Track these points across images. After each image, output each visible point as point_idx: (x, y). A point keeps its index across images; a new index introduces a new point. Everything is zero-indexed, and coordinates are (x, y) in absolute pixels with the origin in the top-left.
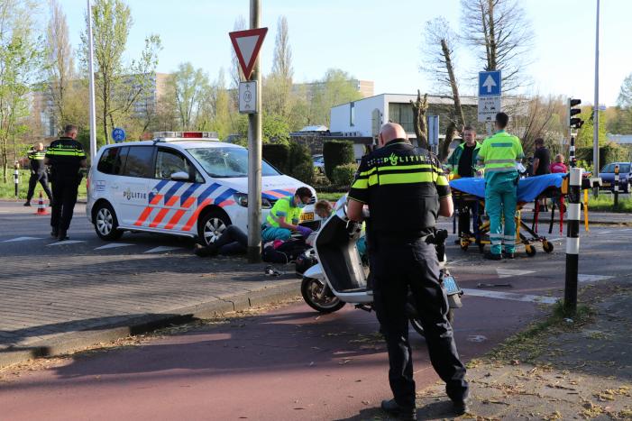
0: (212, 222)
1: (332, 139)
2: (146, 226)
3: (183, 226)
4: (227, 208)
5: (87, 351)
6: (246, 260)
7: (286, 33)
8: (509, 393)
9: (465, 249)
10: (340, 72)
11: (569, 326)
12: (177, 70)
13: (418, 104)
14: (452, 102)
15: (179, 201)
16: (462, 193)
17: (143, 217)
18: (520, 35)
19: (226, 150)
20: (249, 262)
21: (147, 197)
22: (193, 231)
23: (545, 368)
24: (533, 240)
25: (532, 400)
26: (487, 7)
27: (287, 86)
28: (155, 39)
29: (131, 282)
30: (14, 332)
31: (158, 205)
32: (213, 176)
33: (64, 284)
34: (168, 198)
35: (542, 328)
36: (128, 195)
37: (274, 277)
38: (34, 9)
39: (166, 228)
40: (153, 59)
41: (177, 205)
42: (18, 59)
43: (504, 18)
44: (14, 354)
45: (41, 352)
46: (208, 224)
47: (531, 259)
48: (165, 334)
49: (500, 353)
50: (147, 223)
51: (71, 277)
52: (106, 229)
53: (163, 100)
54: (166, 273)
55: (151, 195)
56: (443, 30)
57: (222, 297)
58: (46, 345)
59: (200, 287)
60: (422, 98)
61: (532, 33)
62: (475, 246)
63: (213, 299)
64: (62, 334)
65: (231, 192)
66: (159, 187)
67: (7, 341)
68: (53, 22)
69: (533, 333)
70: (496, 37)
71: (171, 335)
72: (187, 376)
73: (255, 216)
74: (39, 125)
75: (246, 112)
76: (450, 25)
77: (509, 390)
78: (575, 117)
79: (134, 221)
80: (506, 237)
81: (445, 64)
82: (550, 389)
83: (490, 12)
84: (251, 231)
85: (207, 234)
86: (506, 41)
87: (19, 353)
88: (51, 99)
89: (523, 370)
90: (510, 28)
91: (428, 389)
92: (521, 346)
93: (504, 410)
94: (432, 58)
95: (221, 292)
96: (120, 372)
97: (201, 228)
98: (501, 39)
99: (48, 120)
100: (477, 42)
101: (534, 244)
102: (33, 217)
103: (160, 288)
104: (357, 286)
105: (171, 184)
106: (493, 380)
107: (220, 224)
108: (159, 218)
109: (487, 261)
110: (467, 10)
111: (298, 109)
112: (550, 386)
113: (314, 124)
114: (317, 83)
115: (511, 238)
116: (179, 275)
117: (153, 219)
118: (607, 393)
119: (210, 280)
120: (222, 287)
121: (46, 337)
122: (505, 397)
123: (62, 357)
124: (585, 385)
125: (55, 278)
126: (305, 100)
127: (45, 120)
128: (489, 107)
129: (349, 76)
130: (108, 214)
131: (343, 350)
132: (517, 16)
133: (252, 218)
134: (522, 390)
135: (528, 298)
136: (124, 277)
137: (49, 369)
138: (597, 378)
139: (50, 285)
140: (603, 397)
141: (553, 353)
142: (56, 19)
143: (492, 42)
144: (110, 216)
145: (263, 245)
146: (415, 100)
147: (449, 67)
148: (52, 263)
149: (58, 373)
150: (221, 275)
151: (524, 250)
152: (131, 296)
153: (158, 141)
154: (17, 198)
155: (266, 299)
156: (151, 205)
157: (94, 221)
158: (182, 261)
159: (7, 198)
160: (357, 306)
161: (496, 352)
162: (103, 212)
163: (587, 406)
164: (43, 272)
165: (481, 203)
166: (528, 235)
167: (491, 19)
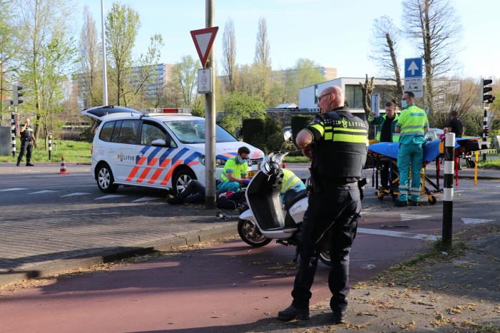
0: (183, 178)
1: (298, 114)
2: (134, 182)
3: (160, 181)
4: (193, 167)
5: (68, 275)
6: (204, 207)
7: (265, 31)
8: (380, 307)
9: (381, 198)
10: (308, 61)
11: (443, 258)
12: (180, 61)
13: (365, 86)
14: (395, 83)
15: (158, 162)
16: (379, 154)
17: (132, 175)
18: (450, 29)
19: (195, 122)
20: (206, 209)
21: (135, 159)
22: (169, 185)
23: (414, 289)
24: (435, 192)
25: (396, 313)
26: (424, 7)
27: (266, 73)
28: (158, 38)
29: (112, 224)
30: (15, 260)
31: (143, 166)
32: (184, 142)
33: (63, 225)
34: (150, 159)
35: (421, 259)
36: (121, 158)
37: (223, 220)
38: (68, 17)
39: (149, 182)
40: (157, 53)
41: (157, 165)
42: (55, 55)
43: (437, 16)
44: (12, 276)
45: (33, 275)
46: (180, 179)
47: (432, 206)
48: (129, 262)
49: (382, 278)
50: (135, 179)
51: (69, 220)
52: (105, 184)
53: (170, 85)
54: (141, 216)
55: (138, 158)
56: (388, 25)
57: (178, 234)
58: (37, 269)
59: (163, 227)
60: (370, 80)
61: (460, 27)
62: (389, 196)
63: (171, 236)
64: (50, 261)
65: (197, 154)
66: (143, 152)
67: (9, 266)
68: (86, 26)
69: (414, 262)
70: (431, 31)
71: (135, 263)
72: (138, 292)
73: (210, 173)
74: (76, 106)
75: (204, 92)
76: (393, 22)
77: (381, 305)
78: (487, 94)
79: (127, 178)
80: (413, 189)
81: (389, 54)
82: (413, 305)
83: (426, 11)
84: (208, 185)
85: (179, 187)
86: (439, 34)
87: (15, 275)
88: (84, 86)
89: (396, 291)
90: (442, 24)
91: (318, 304)
92: (401, 273)
93: (372, 319)
94: (379, 48)
95: (178, 231)
96: (88, 290)
97: (175, 182)
98: (435, 32)
99: (83, 102)
100: (416, 35)
101: (435, 195)
102: (56, 176)
103: (133, 228)
104: (278, 226)
105: (152, 149)
106: (371, 298)
107: (188, 179)
108: (143, 176)
109: (397, 208)
110: (407, 10)
111: (275, 90)
112: (414, 303)
113: (287, 102)
114: (291, 70)
115: (416, 189)
116: (150, 218)
117: (139, 176)
118: (457, 308)
119: (173, 222)
120: (180, 227)
121: (38, 264)
122: (376, 311)
123: (49, 278)
124: (441, 302)
125: (56, 220)
126: (280, 84)
127: (81, 102)
128: (413, 86)
129: (315, 64)
130: (107, 172)
131: (262, 275)
132: (448, 14)
133: (208, 174)
134: (391, 306)
135: (419, 237)
136: (109, 220)
137: (37, 287)
138: (453, 297)
139: (52, 226)
140: (453, 311)
141: (424, 278)
142: (88, 24)
143: (428, 34)
144: (108, 174)
145: (218, 196)
146: (363, 82)
147: (393, 56)
148: (58, 209)
149: (43, 290)
150: (183, 218)
151: (427, 200)
152: (110, 234)
153: (144, 116)
154: (50, 161)
155: (212, 236)
156: (138, 166)
157: (97, 178)
158: (156, 208)
159: (42, 161)
160: (277, 242)
161: (379, 277)
162: (103, 171)
163: (439, 318)
164: (49, 217)
165: (394, 162)
166: (431, 188)
167: (427, 16)
